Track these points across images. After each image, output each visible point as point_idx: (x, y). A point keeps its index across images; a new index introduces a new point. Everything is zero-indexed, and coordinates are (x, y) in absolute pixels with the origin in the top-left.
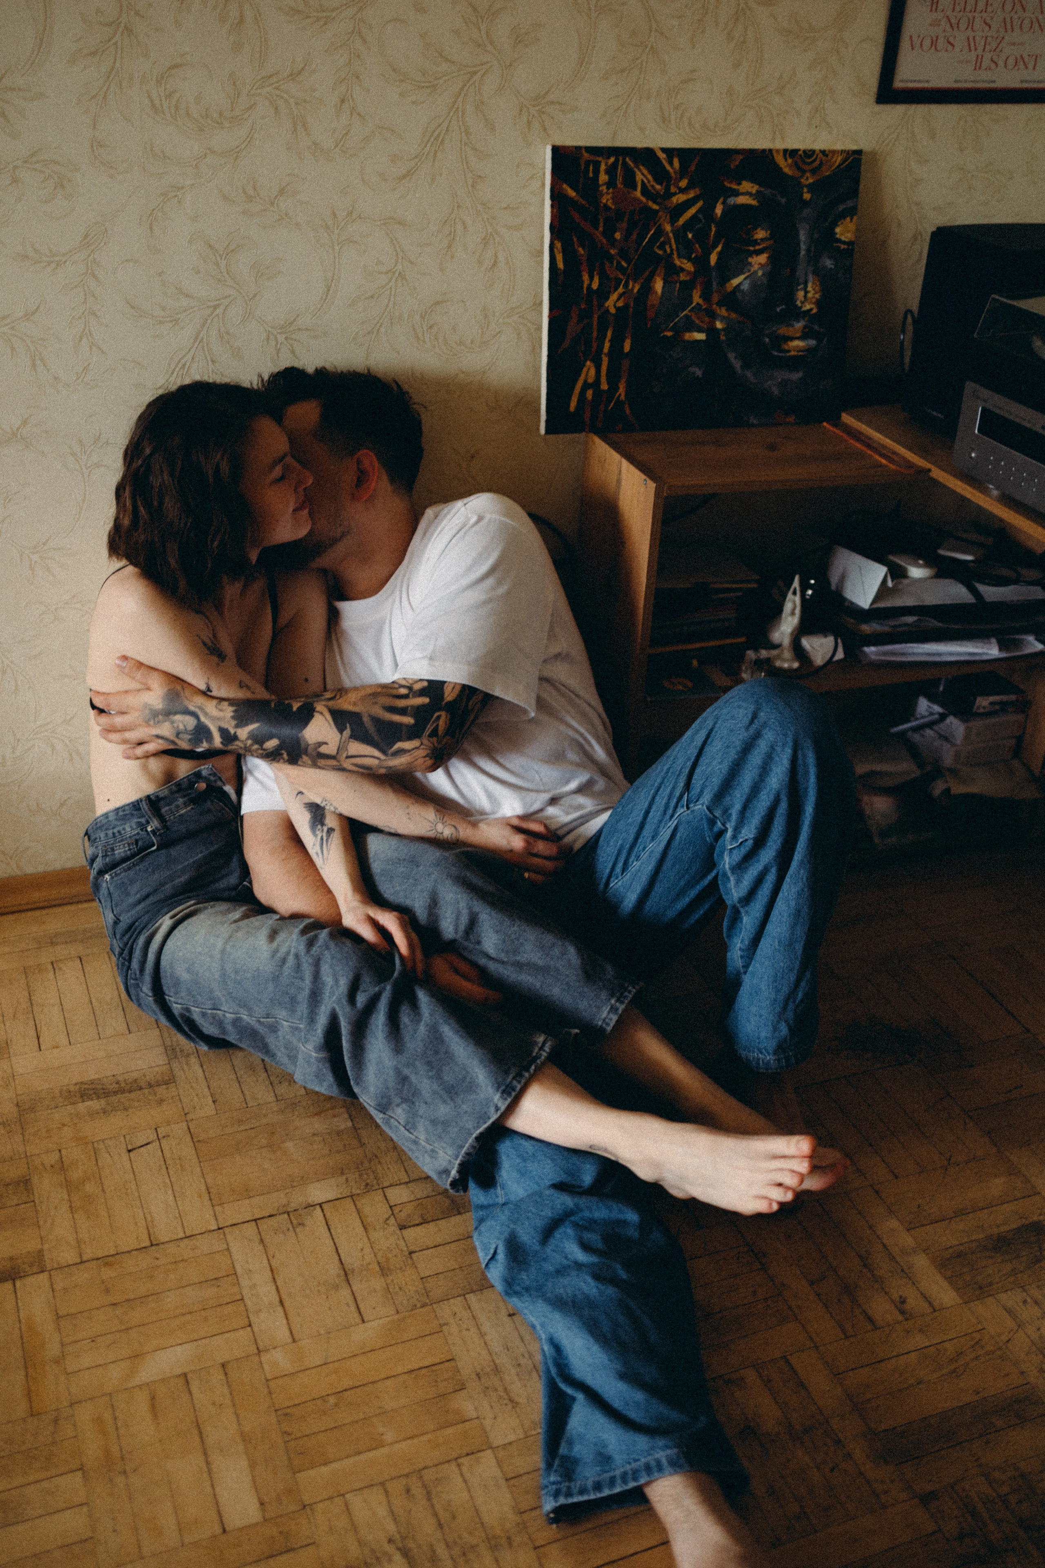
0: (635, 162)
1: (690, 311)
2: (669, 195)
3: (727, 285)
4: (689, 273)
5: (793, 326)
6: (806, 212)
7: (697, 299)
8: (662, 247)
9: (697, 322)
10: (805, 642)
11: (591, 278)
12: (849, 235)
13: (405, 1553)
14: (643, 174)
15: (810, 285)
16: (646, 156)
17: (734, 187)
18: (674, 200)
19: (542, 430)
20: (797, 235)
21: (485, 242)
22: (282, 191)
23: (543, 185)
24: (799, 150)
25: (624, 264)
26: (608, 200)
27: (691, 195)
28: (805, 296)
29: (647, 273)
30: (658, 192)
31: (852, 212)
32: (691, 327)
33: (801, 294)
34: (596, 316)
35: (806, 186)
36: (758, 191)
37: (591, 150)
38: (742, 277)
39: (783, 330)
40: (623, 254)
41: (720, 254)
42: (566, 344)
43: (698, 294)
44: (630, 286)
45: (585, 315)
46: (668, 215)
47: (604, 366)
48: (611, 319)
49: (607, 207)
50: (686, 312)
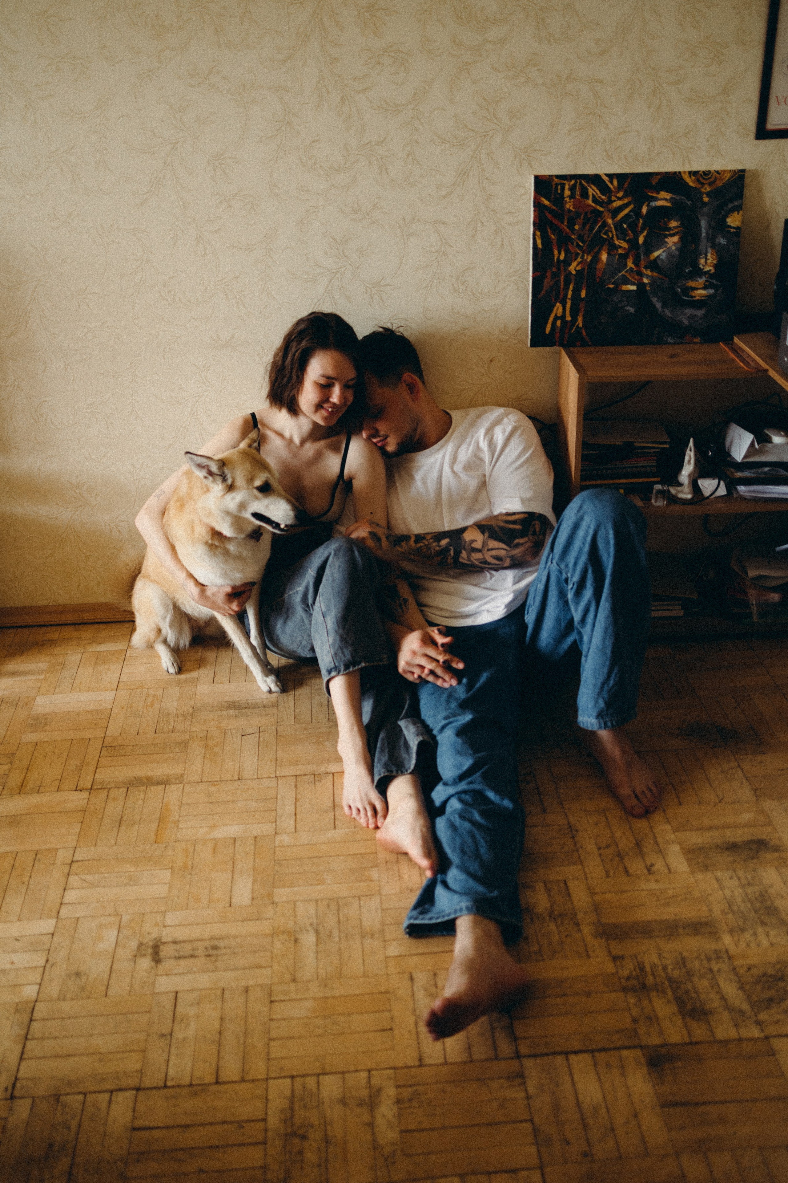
0: (587, 183)
1: (626, 272)
2: (610, 202)
3: (651, 256)
4: (625, 249)
5: (697, 281)
6: (705, 210)
7: (630, 264)
8: (606, 233)
9: (630, 279)
10: (699, 482)
11: (560, 253)
12: (736, 223)
14: (593, 190)
15: (709, 255)
16: (595, 179)
17: (655, 195)
18: (614, 204)
19: (529, 345)
20: (699, 224)
21: (496, 232)
22: (374, 207)
23: (529, 198)
24: (700, 171)
25: (581, 244)
26: (570, 206)
27: (626, 201)
28: (706, 262)
29: (597, 249)
30: (603, 200)
31: (738, 208)
32: (626, 282)
33: (703, 261)
34: (562, 276)
35: (706, 193)
36: (671, 198)
37: (559, 177)
38: (661, 251)
39: (691, 283)
40: (581, 238)
41: (646, 237)
42: (543, 293)
43: (631, 261)
44: (585, 258)
45: (556, 275)
46: (610, 214)
47: (568, 306)
48: (573, 278)
49: (569, 210)
50: (623, 273)
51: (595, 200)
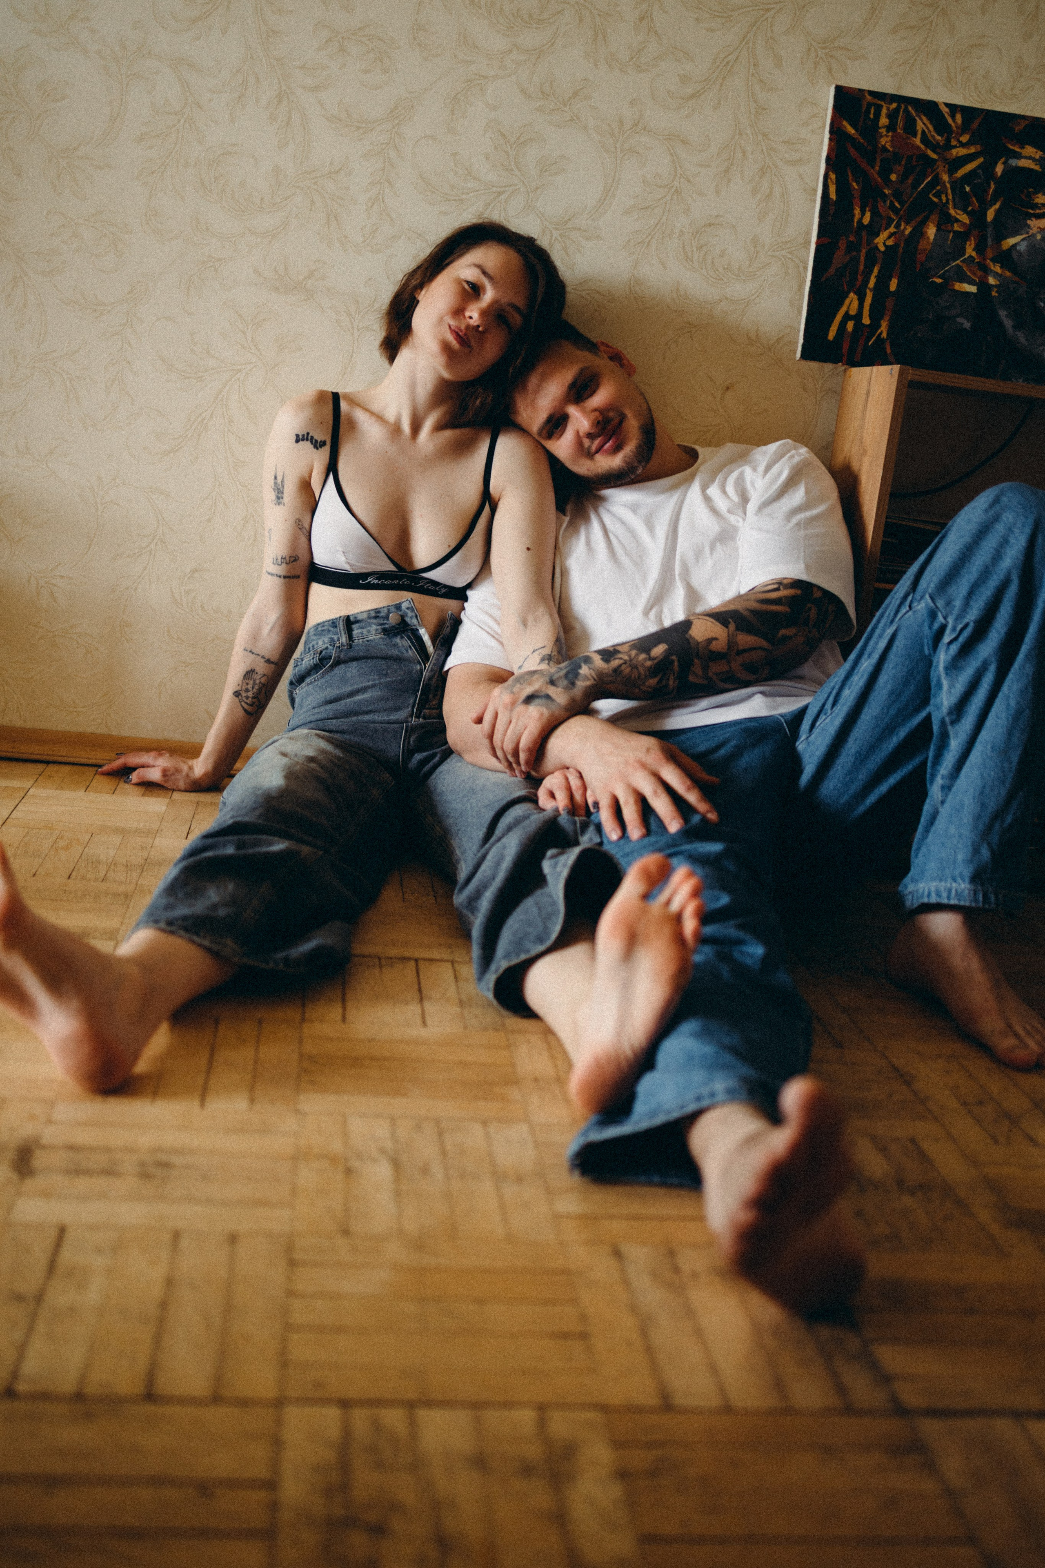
0: (916, 111)
1: (963, 261)
2: (948, 147)
3: (1003, 243)
4: (963, 224)
7: (970, 251)
8: (938, 195)
9: (969, 274)
11: (863, 213)
14: (924, 124)
16: (929, 108)
17: (1017, 149)
18: (954, 152)
19: (799, 355)
21: (763, 171)
22: (576, 94)
23: (824, 121)
25: (897, 204)
26: (887, 142)
27: (972, 150)
29: (920, 218)
30: (938, 143)
32: (963, 279)
34: (864, 251)
36: (1041, 158)
37: (872, 93)
38: (1019, 238)
40: (897, 195)
41: (998, 212)
42: (832, 271)
43: (973, 246)
44: (902, 227)
45: (852, 247)
46: (947, 166)
47: (868, 300)
48: (880, 256)
49: (884, 149)
50: (957, 262)
51: (925, 139)
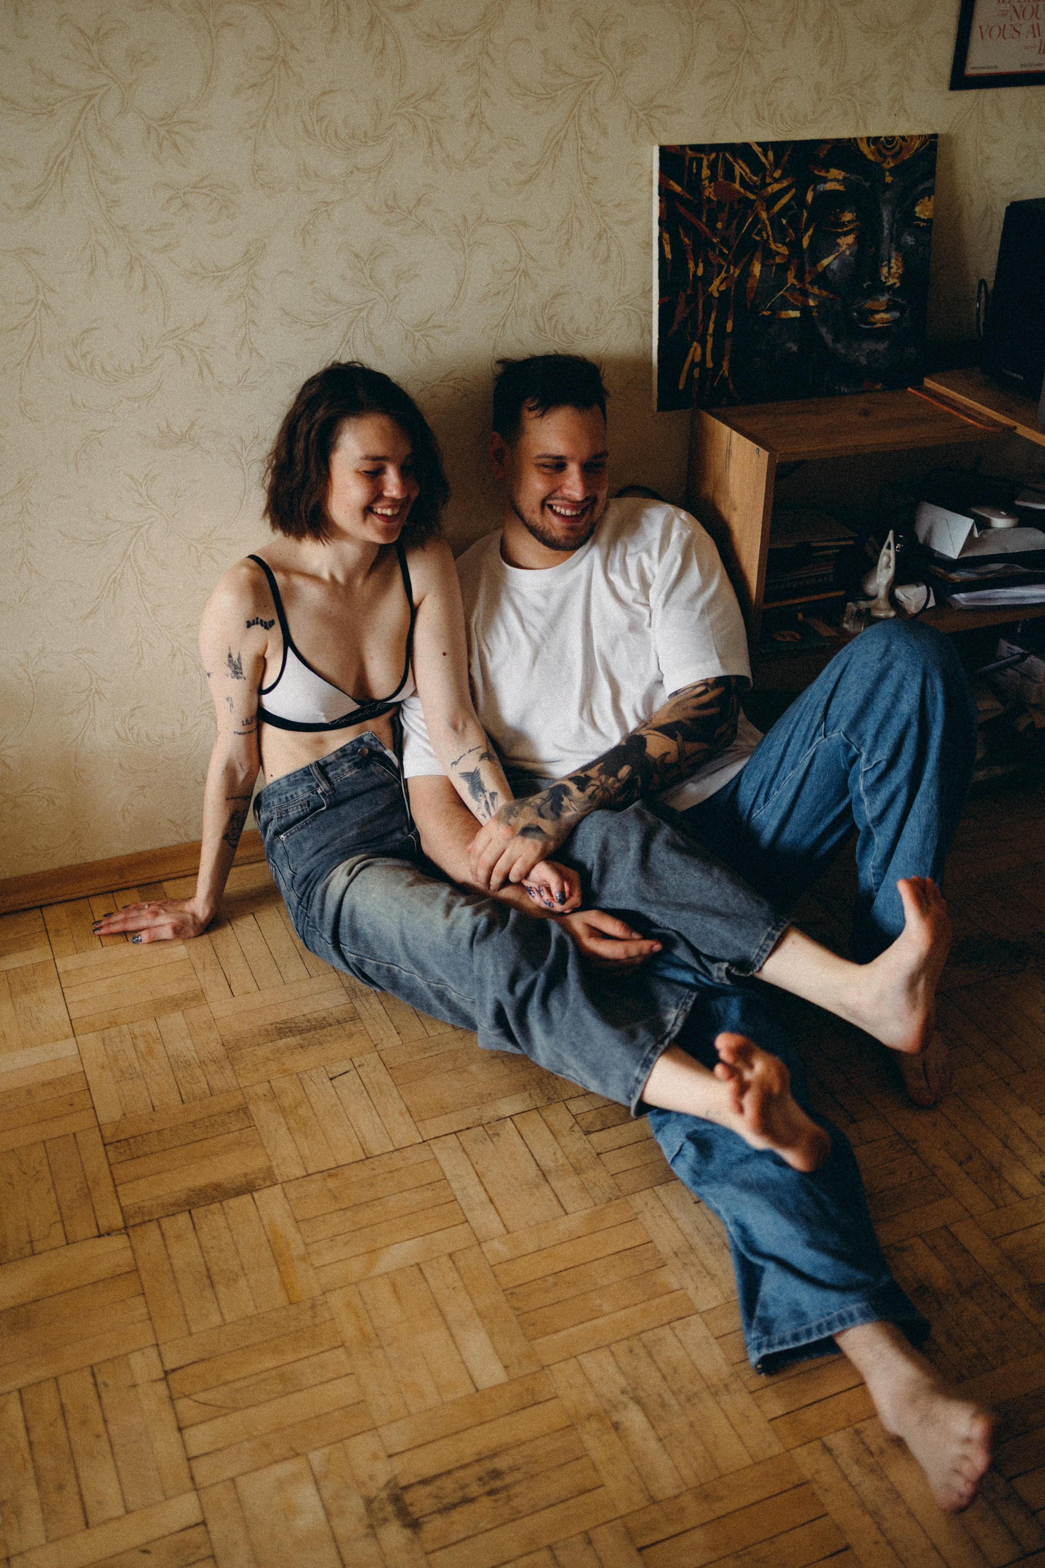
0: (734, 156)
1: (786, 291)
2: (765, 185)
3: (818, 265)
4: (784, 256)
5: (878, 300)
6: (888, 195)
7: (791, 280)
8: (759, 233)
9: (792, 301)
10: (899, 593)
11: (697, 266)
12: (927, 213)
13: (638, 1401)
14: (741, 167)
15: (893, 261)
16: (742, 150)
17: (823, 174)
18: (769, 189)
19: (655, 409)
20: (880, 216)
21: (599, 237)
22: (419, 201)
23: (651, 182)
24: (881, 137)
25: (726, 251)
26: (710, 193)
27: (785, 184)
28: (889, 272)
29: (745, 259)
30: (754, 182)
31: (929, 192)
32: (786, 306)
33: (885, 270)
34: (701, 301)
35: (888, 170)
36: (844, 178)
37: (693, 148)
38: (831, 258)
39: (869, 304)
40: (724, 241)
41: (811, 237)
42: (675, 327)
43: (793, 275)
44: (732, 271)
45: (691, 300)
46: (764, 204)
47: (709, 346)
48: (715, 302)
49: (709, 200)
50: (782, 292)
